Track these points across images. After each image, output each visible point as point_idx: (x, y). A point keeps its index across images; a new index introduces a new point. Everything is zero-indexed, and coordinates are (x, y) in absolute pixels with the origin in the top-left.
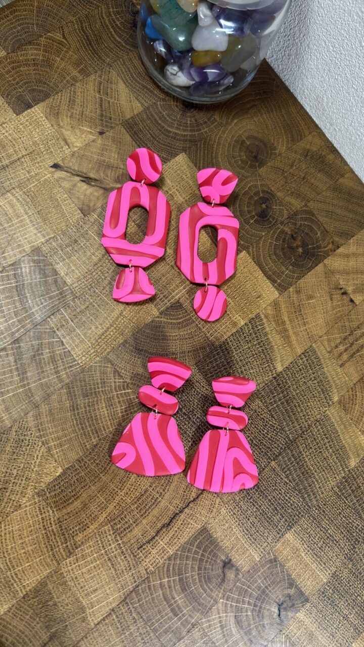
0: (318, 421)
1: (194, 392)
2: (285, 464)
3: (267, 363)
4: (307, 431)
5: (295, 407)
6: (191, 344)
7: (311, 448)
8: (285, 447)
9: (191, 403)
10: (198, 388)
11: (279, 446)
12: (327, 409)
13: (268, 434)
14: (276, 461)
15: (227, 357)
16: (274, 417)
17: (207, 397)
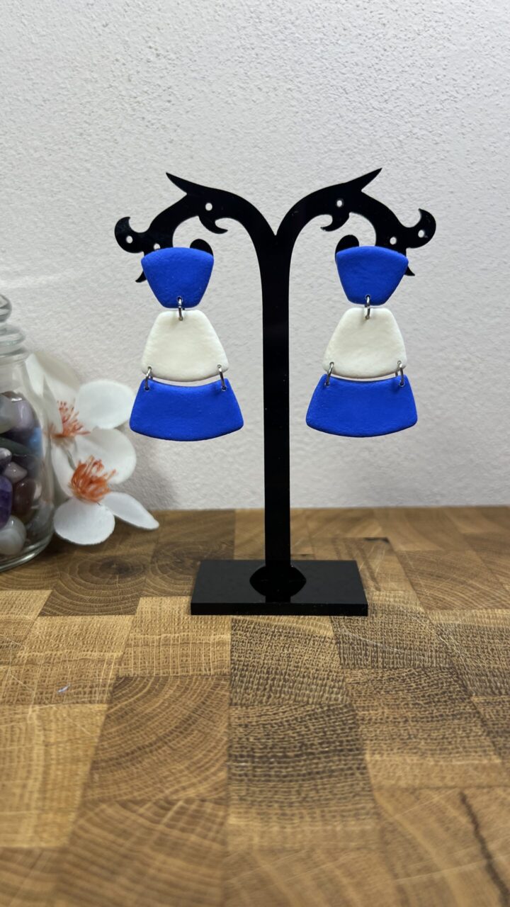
0: (441, 634)
1: (272, 727)
2: (486, 688)
3: (310, 640)
4: (448, 649)
5: (400, 643)
6: (193, 695)
7: (478, 655)
8: (457, 677)
9: (286, 739)
10: (272, 720)
11: (451, 682)
12: (428, 621)
13: (421, 684)
14: (474, 694)
15: (259, 670)
16: (397, 668)
17: (296, 719)
